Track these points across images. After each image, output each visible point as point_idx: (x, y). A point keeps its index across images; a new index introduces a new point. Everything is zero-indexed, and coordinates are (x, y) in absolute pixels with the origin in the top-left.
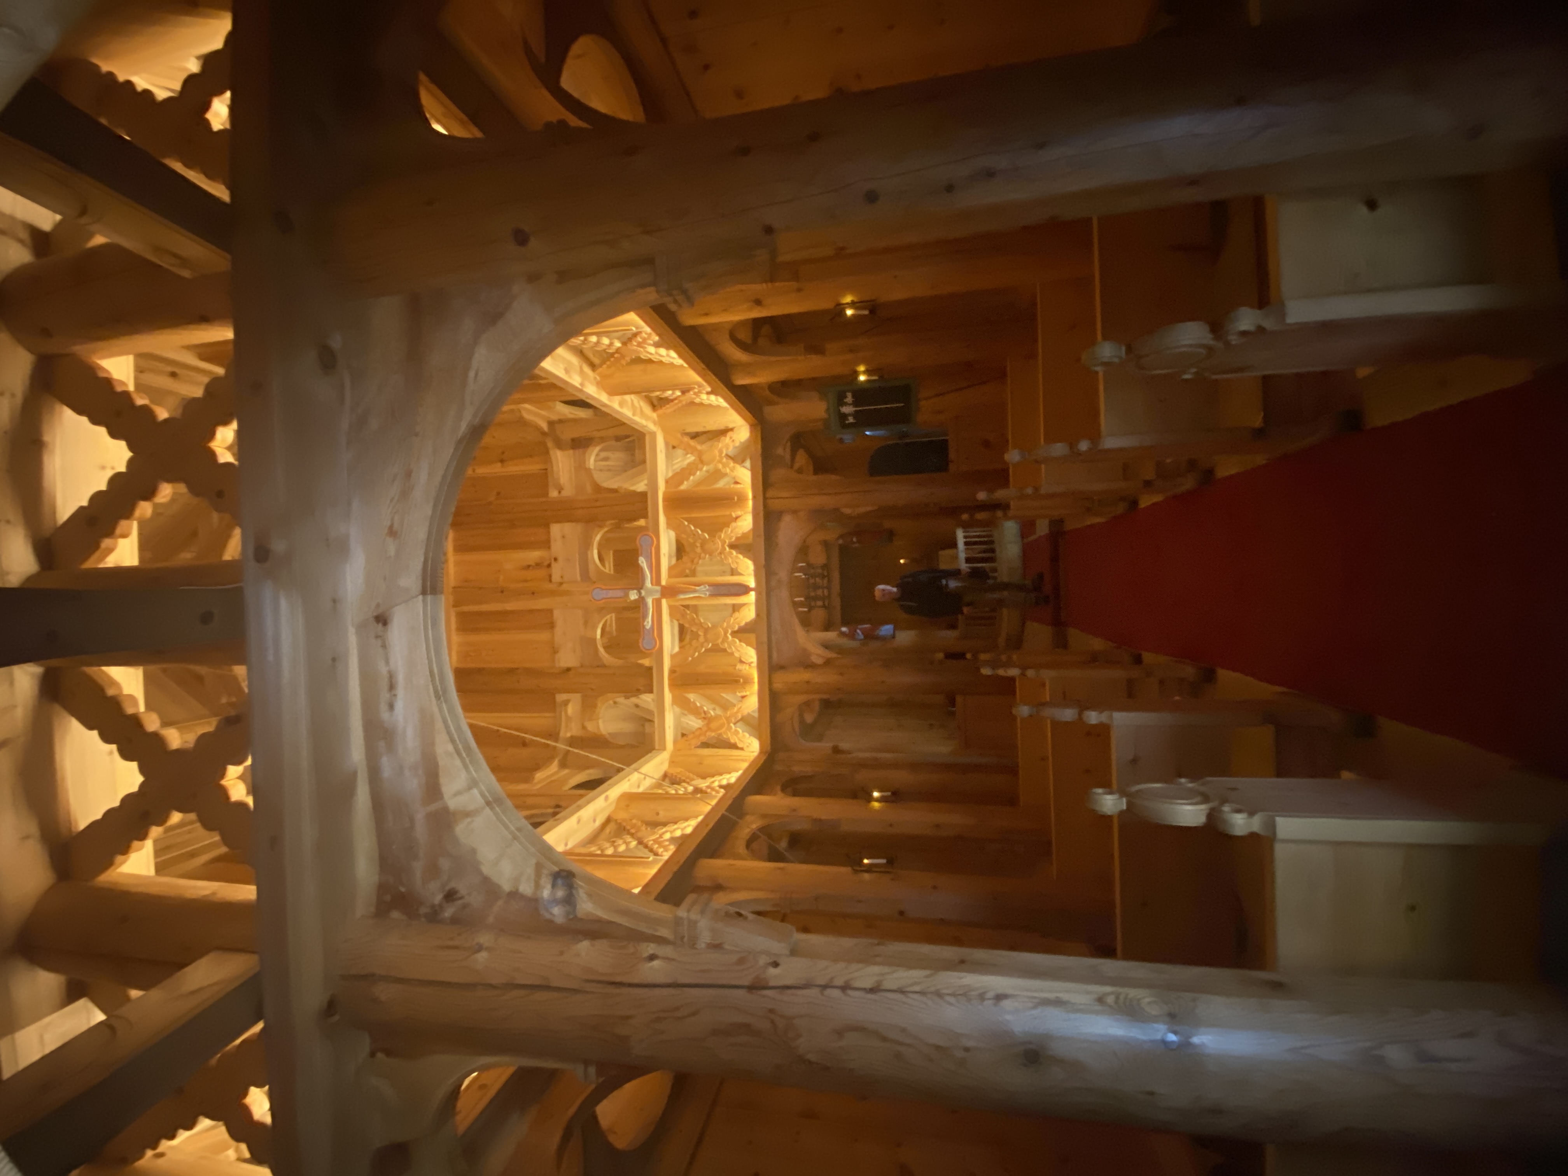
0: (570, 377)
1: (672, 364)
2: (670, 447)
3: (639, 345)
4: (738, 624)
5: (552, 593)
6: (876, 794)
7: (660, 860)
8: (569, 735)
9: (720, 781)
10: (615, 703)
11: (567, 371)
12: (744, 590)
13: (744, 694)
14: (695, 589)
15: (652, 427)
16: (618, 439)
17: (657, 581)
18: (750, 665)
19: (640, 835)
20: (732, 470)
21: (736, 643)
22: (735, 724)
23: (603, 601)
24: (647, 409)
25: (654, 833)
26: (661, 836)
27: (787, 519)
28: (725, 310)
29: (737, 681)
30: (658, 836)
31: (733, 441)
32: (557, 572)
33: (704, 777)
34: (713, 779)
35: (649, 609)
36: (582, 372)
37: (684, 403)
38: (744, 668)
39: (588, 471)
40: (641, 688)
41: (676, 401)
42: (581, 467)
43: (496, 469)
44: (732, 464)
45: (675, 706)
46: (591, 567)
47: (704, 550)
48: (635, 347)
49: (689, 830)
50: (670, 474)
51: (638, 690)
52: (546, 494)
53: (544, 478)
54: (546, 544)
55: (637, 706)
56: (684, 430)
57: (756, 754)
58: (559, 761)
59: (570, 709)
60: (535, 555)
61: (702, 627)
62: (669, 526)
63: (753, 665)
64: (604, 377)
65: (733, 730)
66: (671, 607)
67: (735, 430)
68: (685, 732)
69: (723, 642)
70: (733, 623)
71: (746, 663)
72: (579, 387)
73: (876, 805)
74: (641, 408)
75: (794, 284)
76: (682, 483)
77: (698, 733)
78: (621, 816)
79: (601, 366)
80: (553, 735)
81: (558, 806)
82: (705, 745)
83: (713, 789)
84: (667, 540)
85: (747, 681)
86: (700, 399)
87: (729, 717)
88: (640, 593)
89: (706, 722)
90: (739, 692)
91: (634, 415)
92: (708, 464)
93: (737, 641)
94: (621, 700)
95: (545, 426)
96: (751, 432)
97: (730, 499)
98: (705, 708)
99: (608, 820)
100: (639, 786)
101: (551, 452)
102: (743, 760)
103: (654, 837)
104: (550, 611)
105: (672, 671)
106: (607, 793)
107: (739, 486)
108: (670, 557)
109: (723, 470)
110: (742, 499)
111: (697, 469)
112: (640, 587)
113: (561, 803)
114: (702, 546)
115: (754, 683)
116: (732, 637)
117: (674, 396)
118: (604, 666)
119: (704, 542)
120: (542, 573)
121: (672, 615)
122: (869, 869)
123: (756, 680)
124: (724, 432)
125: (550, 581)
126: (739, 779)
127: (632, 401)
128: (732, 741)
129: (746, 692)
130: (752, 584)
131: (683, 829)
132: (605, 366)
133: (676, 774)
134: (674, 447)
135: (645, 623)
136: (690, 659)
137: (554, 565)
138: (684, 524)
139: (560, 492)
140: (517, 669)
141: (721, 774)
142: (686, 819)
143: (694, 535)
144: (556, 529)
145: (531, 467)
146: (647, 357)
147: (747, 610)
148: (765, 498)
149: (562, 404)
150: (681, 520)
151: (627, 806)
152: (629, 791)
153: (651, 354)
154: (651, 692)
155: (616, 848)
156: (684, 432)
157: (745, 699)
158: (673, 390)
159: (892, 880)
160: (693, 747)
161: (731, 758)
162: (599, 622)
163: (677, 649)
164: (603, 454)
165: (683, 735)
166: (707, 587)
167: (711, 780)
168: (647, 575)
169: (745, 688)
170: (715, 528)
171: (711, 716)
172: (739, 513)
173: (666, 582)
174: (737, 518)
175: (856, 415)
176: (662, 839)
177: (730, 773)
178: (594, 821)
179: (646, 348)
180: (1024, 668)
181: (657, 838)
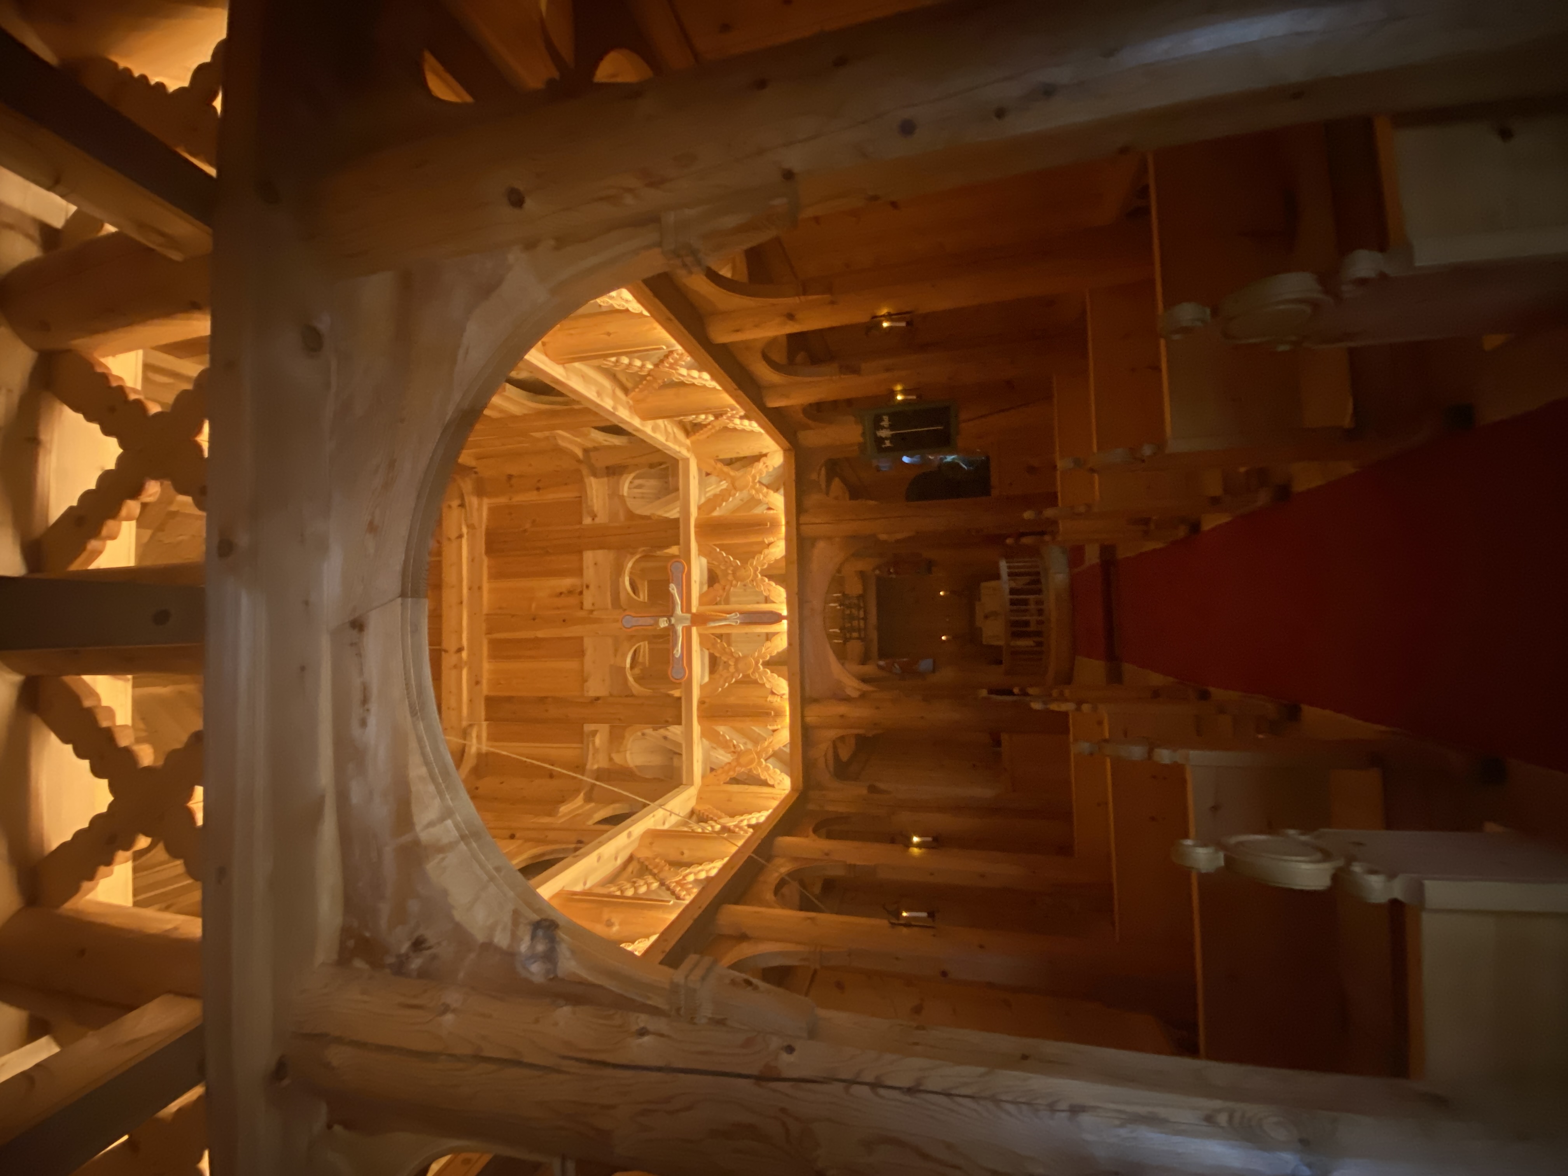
0: (602, 400)
1: (704, 386)
2: (704, 474)
3: (672, 366)
4: (770, 654)
5: (583, 621)
6: (916, 839)
7: (681, 904)
8: (596, 767)
9: (749, 820)
10: (643, 734)
11: (599, 394)
12: (776, 618)
13: (775, 727)
14: (726, 617)
15: (685, 453)
16: (651, 466)
17: (687, 608)
18: (781, 697)
19: (662, 875)
20: (765, 496)
21: (767, 673)
22: (766, 760)
23: (634, 628)
24: (681, 435)
25: (677, 874)
26: (684, 878)
27: (821, 545)
28: (756, 326)
29: (768, 714)
30: (681, 878)
31: (767, 466)
32: (588, 600)
33: (732, 815)
34: (742, 818)
35: (679, 637)
36: (614, 397)
37: (717, 428)
38: (775, 700)
39: (622, 498)
40: (670, 720)
41: (710, 427)
42: (615, 494)
43: (531, 497)
44: (765, 490)
45: (704, 740)
46: (623, 596)
47: (737, 579)
48: (667, 369)
49: (713, 872)
50: (703, 500)
51: (667, 722)
52: (580, 522)
53: (579, 504)
54: (579, 572)
55: (665, 738)
56: (717, 456)
57: (787, 792)
58: (585, 794)
59: (597, 740)
60: (567, 582)
61: (733, 655)
62: (701, 553)
63: (785, 696)
64: (637, 401)
65: (763, 766)
66: (701, 636)
67: (768, 455)
68: (713, 767)
69: (753, 672)
70: (764, 653)
71: (778, 695)
72: (612, 410)
73: (915, 851)
74: (674, 433)
75: (827, 297)
76: (714, 509)
77: (726, 768)
78: (644, 854)
79: (633, 389)
80: (580, 768)
81: (580, 842)
82: (735, 781)
83: (741, 828)
84: (698, 567)
85: (779, 714)
86: (733, 423)
87: (760, 751)
88: (670, 621)
89: (735, 756)
90: (770, 726)
91: (667, 440)
92: (741, 490)
93: (769, 671)
94: (649, 731)
95: (580, 453)
96: (785, 457)
97: (763, 526)
98: (735, 742)
99: (631, 859)
100: (664, 823)
101: (586, 480)
102: (773, 798)
103: (677, 879)
104: (581, 639)
105: (701, 702)
106: (631, 829)
107: (771, 512)
108: (701, 584)
109: (756, 497)
110: (774, 524)
111: (730, 496)
112: (669, 613)
113: (584, 839)
114: (734, 573)
115: (786, 716)
116: (764, 668)
117: (708, 421)
118: (633, 696)
119: (736, 569)
120: (573, 600)
121: (702, 644)
122: (908, 923)
123: (788, 713)
124: (758, 458)
125: (582, 608)
126: (768, 818)
127: (665, 426)
128: (763, 777)
129: (777, 725)
130: (785, 613)
131: (707, 871)
132: (637, 390)
133: (703, 811)
134: (708, 474)
135: (675, 652)
136: (720, 689)
137: (585, 592)
138: (716, 550)
139: (593, 519)
140: (546, 697)
141: (750, 813)
142: (712, 861)
143: (726, 562)
144: (589, 556)
145: (566, 494)
146: (680, 379)
147: (779, 639)
148: (798, 525)
149: (597, 431)
150: (714, 547)
151: (651, 844)
152: (653, 828)
153: (683, 376)
154: (680, 723)
155: (636, 889)
156: (718, 458)
157: (775, 733)
158: (706, 413)
159: (934, 936)
160: (722, 783)
161: (762, 795)
162: (629, 650)
163: (706, 679)
164: (638, 482)
165: (712, 770)
166: (738, 615)
167: (738, 818)
168: (678, 603)
169: (776, 721)
170: (747, 555)
171: (741, 750)
172: (771, 539)
173: (697, 610)
174: (769, 544)
175: (892, 438)
176: (685, 882)
177: (759, 812)
178: (616, 859)
179: (678, 369)
180: (1079, 703)
181: (681, 880)
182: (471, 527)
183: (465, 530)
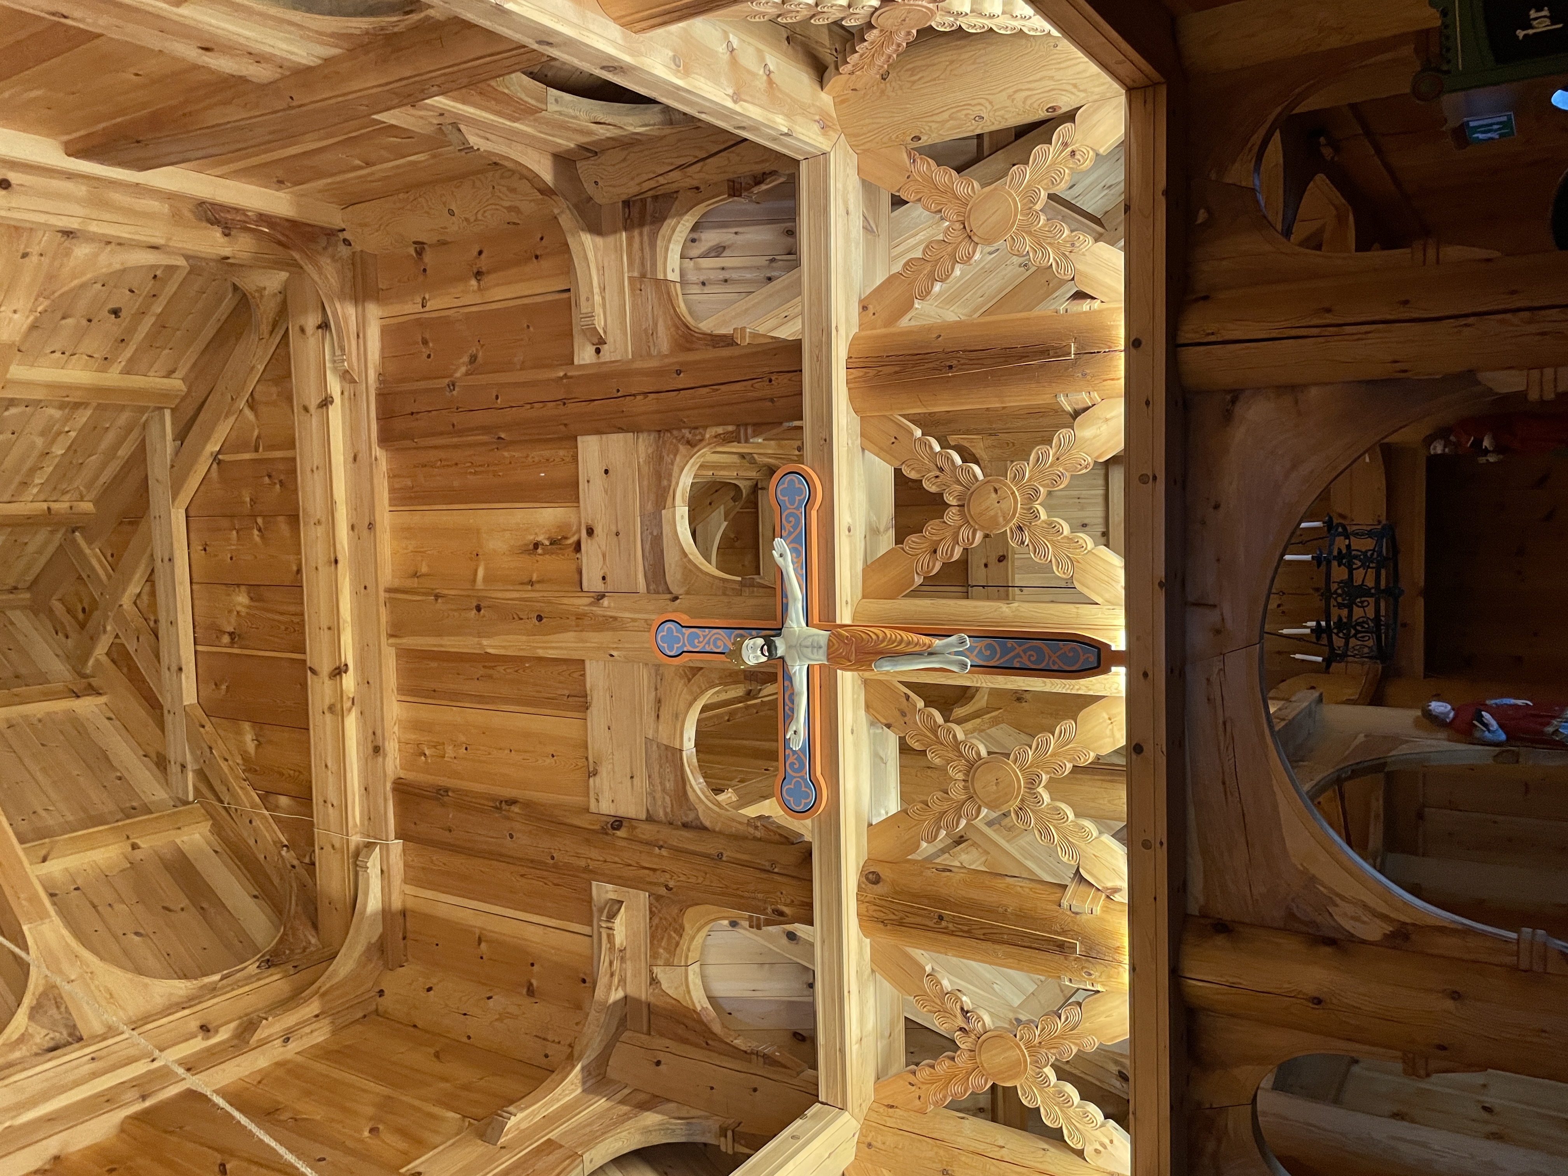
4: (1071, 757)
5: (580, 621)
8: (616, 995)
13: (1086, 986)
15: (811, 133)
16: (735, 189)
17: (823, 613)
18: (1105, 902)
21: (1064, 815)
23: (685, 657)
27: (1260, 413)
31: (1073, 155)
32: (592, 564)
38: (1085, 907)
40: (784, 907)
42: (645, 276)
44: (1074, 234)
45: (876, 970)
46: (671, 559)
52: (569, 358)
53: (560, 312)
54: (571, 491)
59: (620, 929)
60: (547, 518)
61: (959, 751)
62: (866, 442)
63: (1117, 897)
65: (1052, 1086)
66: (868, 693)
67: (1079, 115)
69: (1021, 809)
70: (1056, 753)
71: (1095, 893)
76: (908, 308)
85: (1096, 950)
87: (1040, 1043)
89: (969, 1040)
92: (988, 242)
93: (1069, 810)
95: (545, 171)
96: (1134, 115)
97: (1056, 354)
98: (966, 1002)
101: (571, 243)
104: (581, 668)
105: (868, 874)
107: (1085, 306)
109: (1036, 259)
111: (956, 263)
114: (964, 507)
115: (1117, 957)
116: (1053, 797)
118: (697, 825)
119: (970, 493)
120: (559, 565)
121: (869, 711)
123: (1125, 952)
125: (577, 588)
129: (1091, 983)
130: (1119, 642)
136: (925, 845)
137: (585, 545)
138: (911, 433)
139: (598, 351)
140: (512, 802)
143: (941, 470)
144: (590, 452)
145: (536, 286)
147: (1103, 721)
148: (1174, 346)
150: (907, 424)
154: (810, 920)
156: (917, 144)
157: (1085, 1001)
160: (931, 1107)
162: (689, 706)
169: (1090, 971)
170: (1007, 448)
171: (984, 1029)
174: (1077, 414)
182: (346, 376)
183: (334, 386)
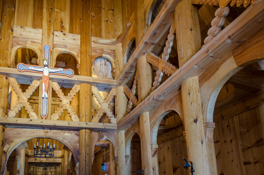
5: (49, 30)
52: (93, 36)
54: (71, 31)
60: (67, 26)
104: (41, 27)
125: (55, 31)
144: (78, 37)
148: (85, 128)
